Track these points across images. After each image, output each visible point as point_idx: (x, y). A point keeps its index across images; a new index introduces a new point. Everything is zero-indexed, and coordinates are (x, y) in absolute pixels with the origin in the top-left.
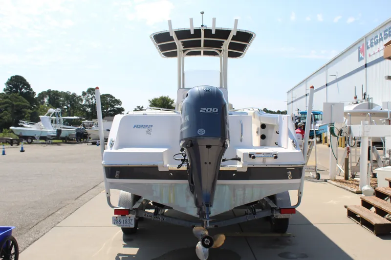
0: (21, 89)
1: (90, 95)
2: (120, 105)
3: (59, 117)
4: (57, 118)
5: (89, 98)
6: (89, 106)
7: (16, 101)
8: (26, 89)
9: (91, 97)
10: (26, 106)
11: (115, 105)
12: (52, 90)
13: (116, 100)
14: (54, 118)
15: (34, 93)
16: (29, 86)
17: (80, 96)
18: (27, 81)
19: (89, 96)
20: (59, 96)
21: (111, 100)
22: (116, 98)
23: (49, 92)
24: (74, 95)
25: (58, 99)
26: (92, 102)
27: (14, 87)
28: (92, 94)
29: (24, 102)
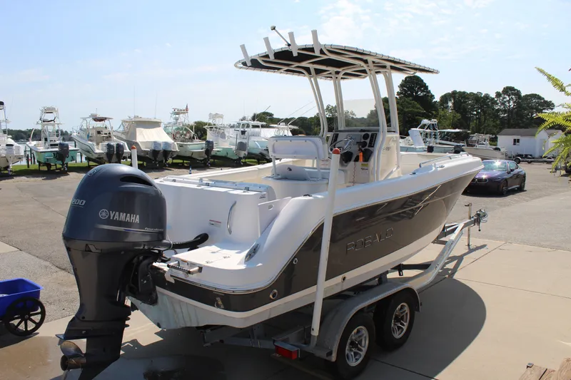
0: (416, 93)
1: (506, 96)
2: (552, 109)
3: (434, 129)
4: (432, 131)
5: (505, 100)
6: (505, 111)
7: (407, 108)
8: (422, 91)
9: (508, 99)
10: (420, 113)
11: (544, 109)
12: (458, 91)
13: (546, 102)
14: (428, 131)
15: (432, 96)
16: (426, 87)
17: (493, 99)
18: (424, 81)
19: (505, 98)
20: (468, 98)
21: (537, 103)
22: (546, 99)
23: (454, 94)
24: (487, 97)
25: (465, 102)
26: (510, 106)
27: (409, 90)
28: (509, 96)
29: (417, 108)
